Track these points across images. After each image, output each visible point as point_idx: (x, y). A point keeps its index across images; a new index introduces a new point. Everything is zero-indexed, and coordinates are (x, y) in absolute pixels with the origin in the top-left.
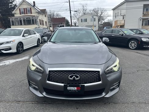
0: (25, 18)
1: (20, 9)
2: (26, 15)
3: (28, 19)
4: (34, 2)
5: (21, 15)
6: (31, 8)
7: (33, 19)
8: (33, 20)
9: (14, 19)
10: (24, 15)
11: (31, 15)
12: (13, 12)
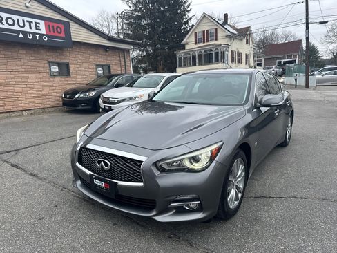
0: (203, 51)
1: (196, 34)
2: (206, 44)
3: (208, 52)
4: (226, 16)
5: (196, 46)
6: (216, 29)
7: (217, 51)
8: (217, 53)
9: (182, 55)
10: (202, 44)
11: (216, 42)
12: (184, 41)
